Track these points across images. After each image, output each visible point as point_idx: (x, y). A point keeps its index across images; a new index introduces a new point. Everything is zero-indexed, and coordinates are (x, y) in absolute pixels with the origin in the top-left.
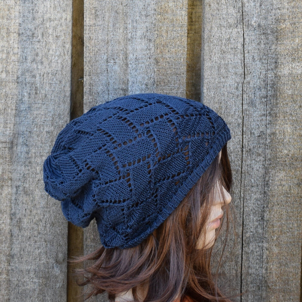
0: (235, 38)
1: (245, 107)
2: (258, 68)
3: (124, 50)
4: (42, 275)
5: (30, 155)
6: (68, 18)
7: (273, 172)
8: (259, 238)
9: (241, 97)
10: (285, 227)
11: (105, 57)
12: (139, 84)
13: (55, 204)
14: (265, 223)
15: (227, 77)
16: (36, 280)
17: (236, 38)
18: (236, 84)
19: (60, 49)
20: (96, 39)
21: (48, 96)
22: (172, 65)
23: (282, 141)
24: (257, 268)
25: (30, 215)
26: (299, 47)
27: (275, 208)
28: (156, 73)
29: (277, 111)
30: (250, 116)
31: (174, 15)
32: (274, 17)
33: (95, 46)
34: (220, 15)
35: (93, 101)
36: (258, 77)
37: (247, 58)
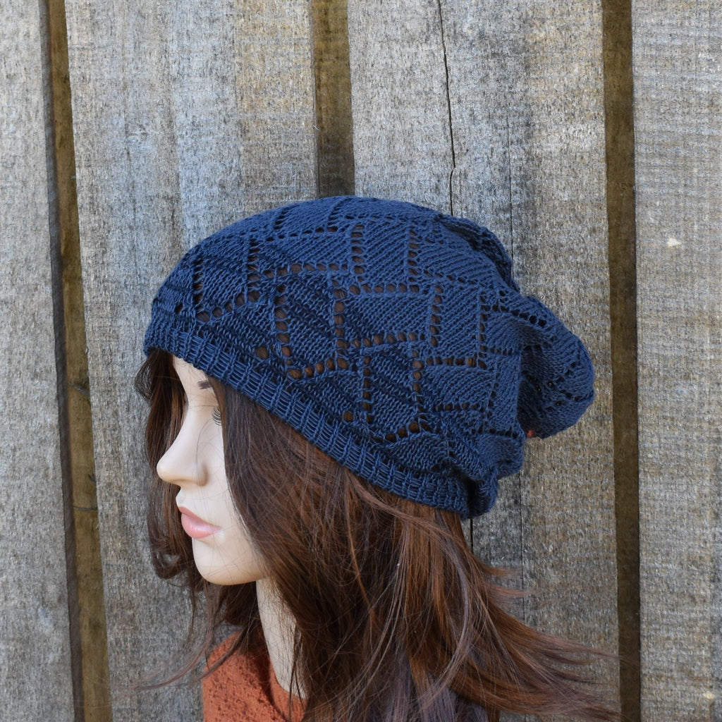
0: (424, 68)
2: (485, 138)
3: (163, 105)
4: (14, 634)
6: (31, 33)
8: (512, 549)
10: (573, 523)
11: (122, 122)
13: (32, 470)
14: (525, 513)
15: (411, 163)
17: (427, 67)
18: (434, 180)
19: (19, 106)
20: (96, 80)
22: (280, 137)
26: (582, 86)
27: (546, 477)
28: (242, 158)
29: (538, 242)
31: (276, 17)
32: (518, 14)
33: (96, 97)
34: (384, 14)
35: (100, 227)
36: (486, 160)
37: (458, 115)
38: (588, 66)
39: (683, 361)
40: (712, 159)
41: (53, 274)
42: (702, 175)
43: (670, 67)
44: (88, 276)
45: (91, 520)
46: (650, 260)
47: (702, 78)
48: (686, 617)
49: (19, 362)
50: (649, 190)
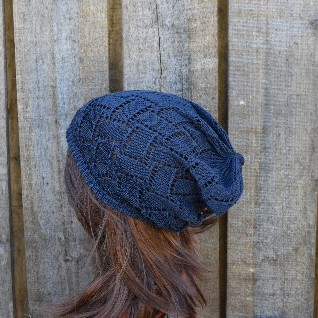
0: (151, 37)
2: (173, 64)
3: (51, 51)
11: (35, 58)
12: (66, 81)
15: (145, 73)
18: (154, 80)
20: (25, 41)
22: (95, 63)
26: (210, 45)
28: (81, 71)
31: (95, 18)
32: (186, 17)
33: (25, 48)
34: (136, 17)
35: (25, 97)
36: (173, 72)
37: (163, 55)
38: (212, 37)
39: (245, 147)
40: (257, 72)
41: (6, 116)
42: (253, 78)
43: (242, 37)
44: (21, 117)
45: (18, 210)
46: (234, 109)
47: (254, 42)
48: (244, 241)
50: (234, 83)
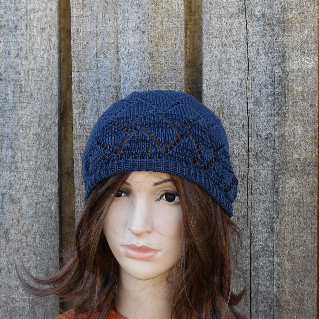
0: (237, 30)
1: (250, 106)
2: (263, 62)
3: (115, 44)
5: (16, 160)
6: (53, 9)
7: (283, 178)
8: (269, 252)
9: (245, 95)
10: (298, 240)
11: (95, 51)
12: (132, 81)
14: (276, 236)
15: (229, 73)
16: (26, 297)
17: (238, 29)
18: (239, 81)
19: (46, 43)
20: (84, 31)
21: (33, 94)
22: (168, 60)
23: (292, 144)
24: (268, 285)
25: (17, 225)
26: (309, 40)
27: (286, 219)
28: (150, 69)
29: (286, 110)
30: (256, 116)
31: (169, 4)
32: (280, 6)
33: (83, 39)
34: (219, 4)
35: (82, 100)
36: (264, 72)
37: (251, 51)
38: (312, 30)
41: (59, 122)
44: (76, 123)
49: (41, 163)
